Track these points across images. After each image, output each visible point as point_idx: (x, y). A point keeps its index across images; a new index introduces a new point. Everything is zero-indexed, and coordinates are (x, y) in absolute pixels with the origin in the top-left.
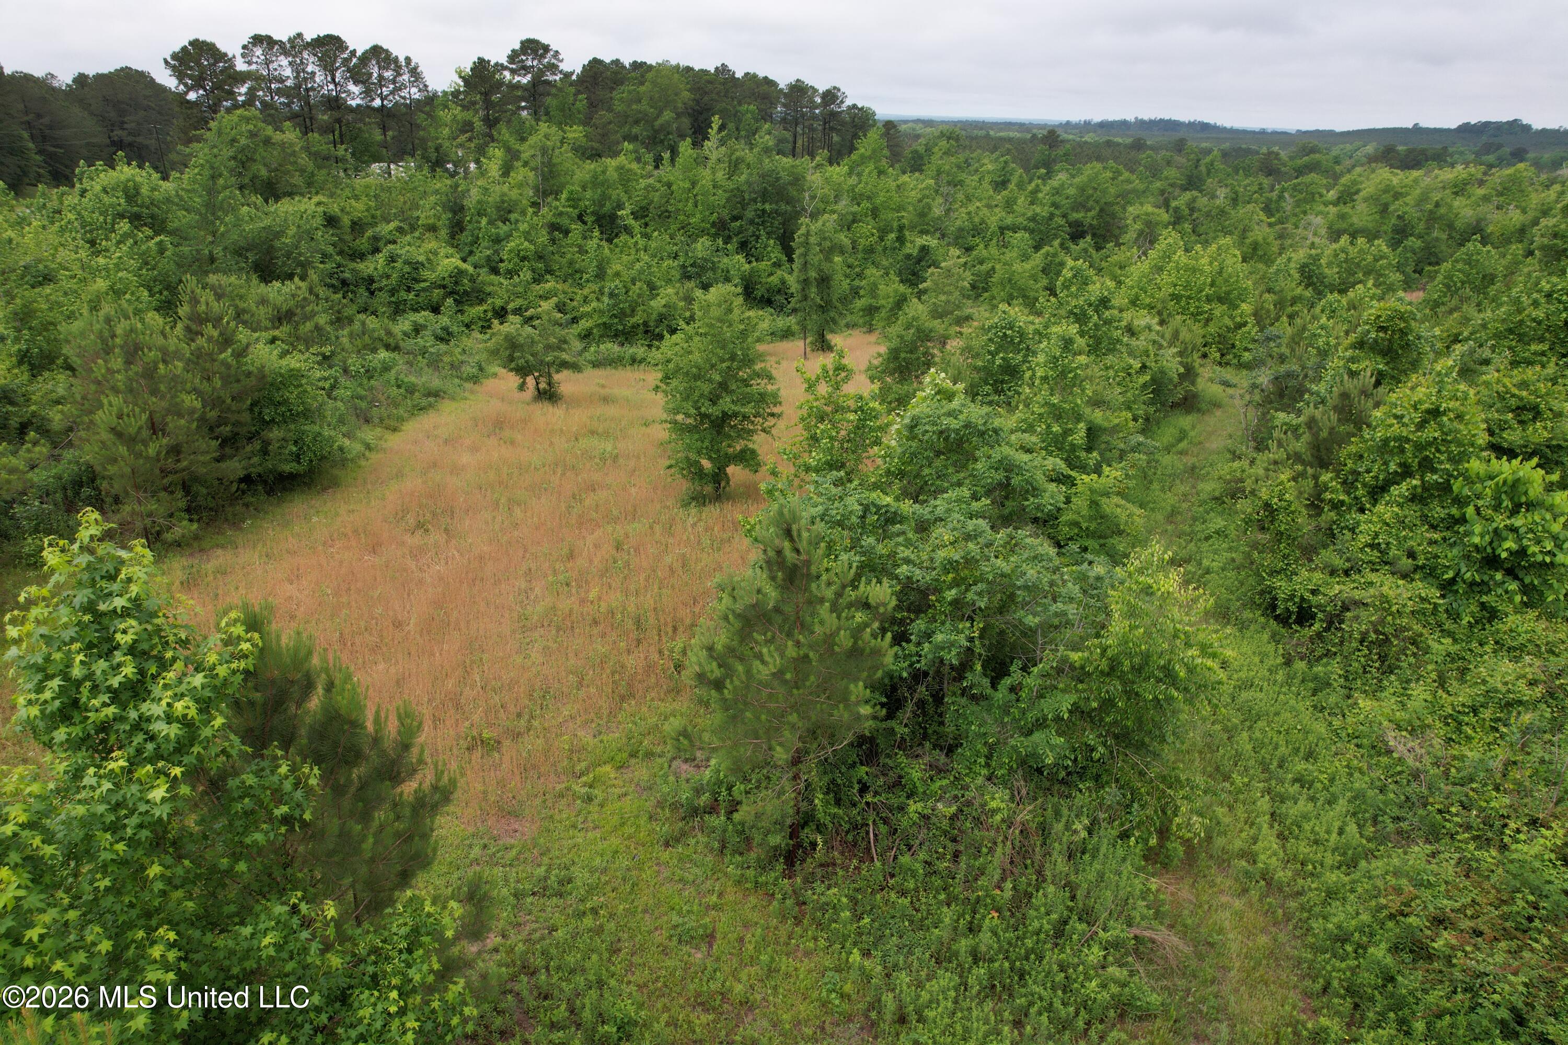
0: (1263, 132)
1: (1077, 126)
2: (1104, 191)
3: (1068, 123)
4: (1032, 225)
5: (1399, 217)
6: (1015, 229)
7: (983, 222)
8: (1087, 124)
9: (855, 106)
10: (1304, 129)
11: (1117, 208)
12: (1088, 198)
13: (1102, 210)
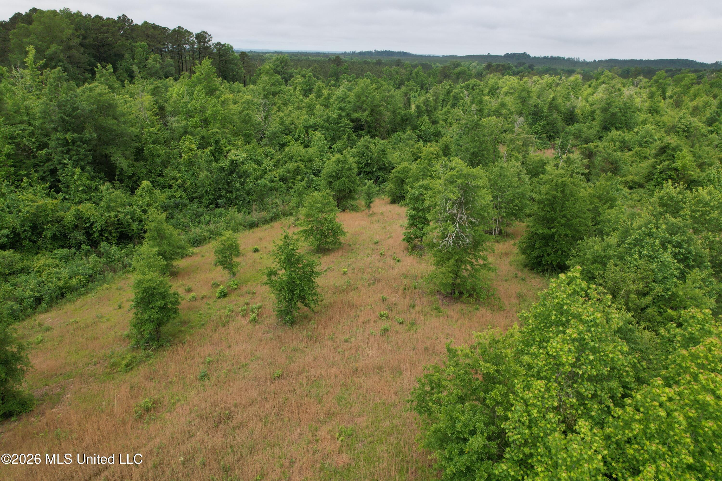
0: (429, 56)
1: (349, 54)
2: (373, 98)
3: (345, 53)
4: (327, 125)
5: (535, 106)
6: (315, 127)
7: (292, 123)
8: (354, 53)
9: (219, 43)
10: (445, 55)
11: (382, 108)
12: (363, 102)
13: (372, 111)
